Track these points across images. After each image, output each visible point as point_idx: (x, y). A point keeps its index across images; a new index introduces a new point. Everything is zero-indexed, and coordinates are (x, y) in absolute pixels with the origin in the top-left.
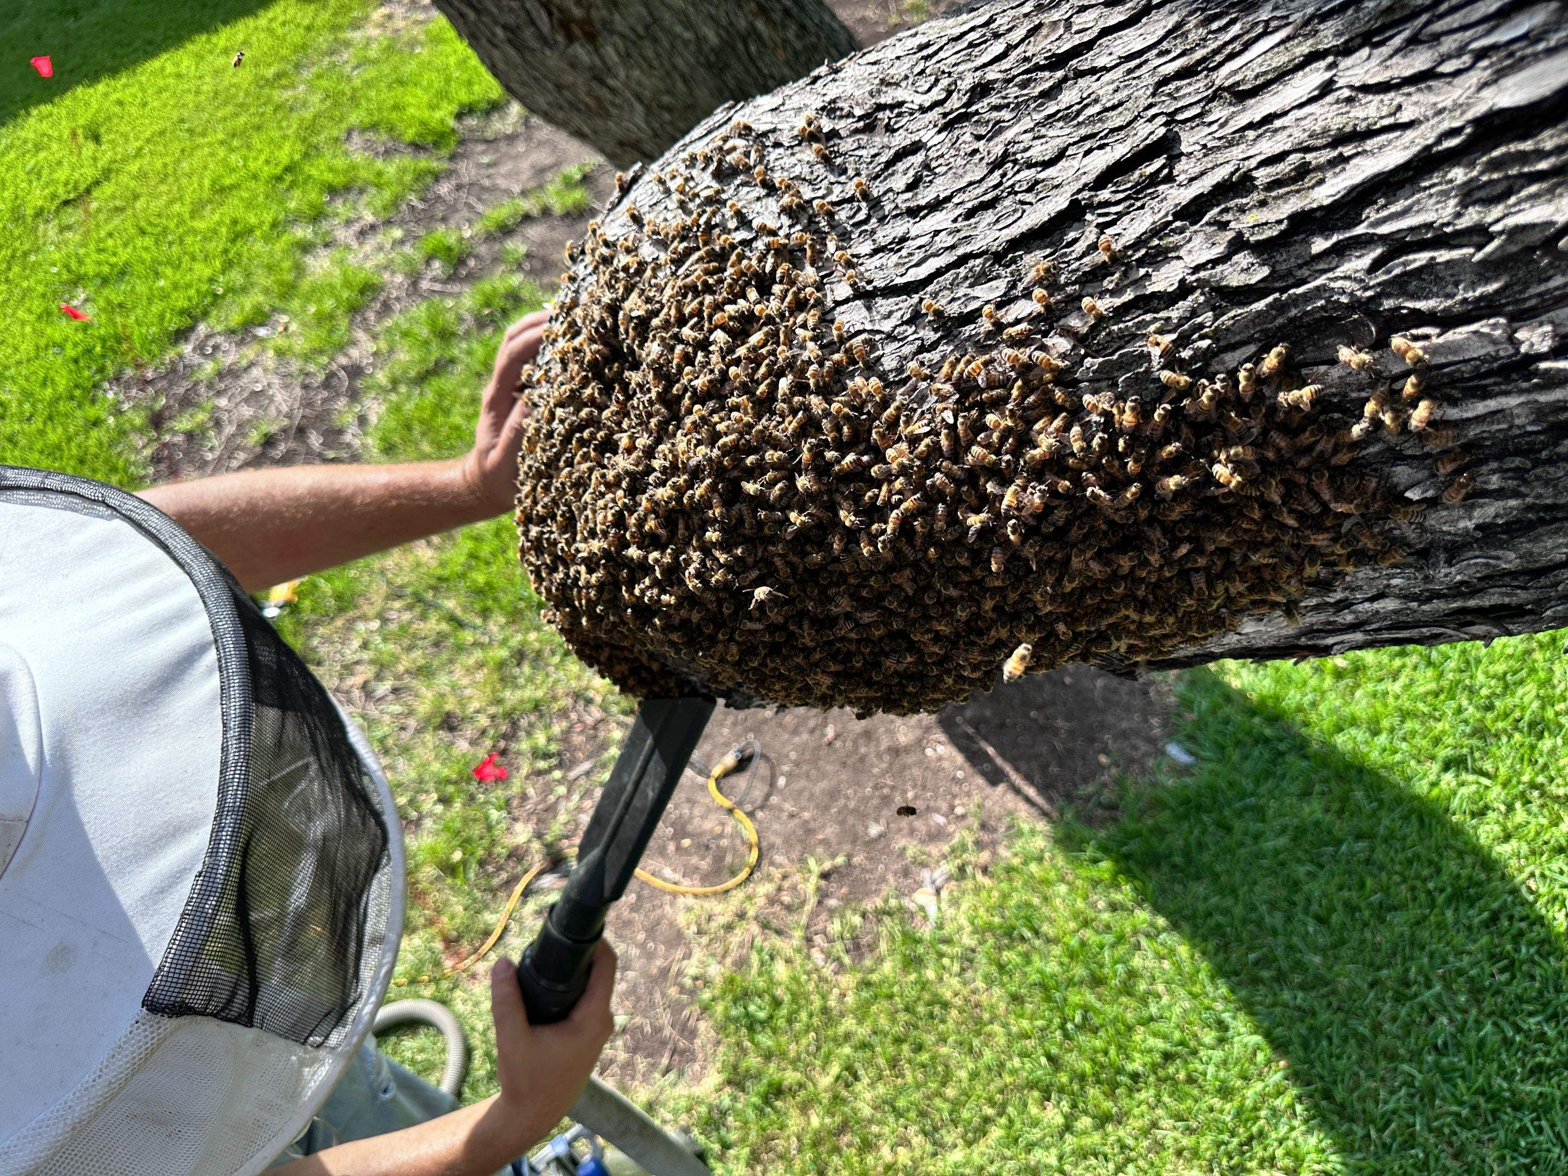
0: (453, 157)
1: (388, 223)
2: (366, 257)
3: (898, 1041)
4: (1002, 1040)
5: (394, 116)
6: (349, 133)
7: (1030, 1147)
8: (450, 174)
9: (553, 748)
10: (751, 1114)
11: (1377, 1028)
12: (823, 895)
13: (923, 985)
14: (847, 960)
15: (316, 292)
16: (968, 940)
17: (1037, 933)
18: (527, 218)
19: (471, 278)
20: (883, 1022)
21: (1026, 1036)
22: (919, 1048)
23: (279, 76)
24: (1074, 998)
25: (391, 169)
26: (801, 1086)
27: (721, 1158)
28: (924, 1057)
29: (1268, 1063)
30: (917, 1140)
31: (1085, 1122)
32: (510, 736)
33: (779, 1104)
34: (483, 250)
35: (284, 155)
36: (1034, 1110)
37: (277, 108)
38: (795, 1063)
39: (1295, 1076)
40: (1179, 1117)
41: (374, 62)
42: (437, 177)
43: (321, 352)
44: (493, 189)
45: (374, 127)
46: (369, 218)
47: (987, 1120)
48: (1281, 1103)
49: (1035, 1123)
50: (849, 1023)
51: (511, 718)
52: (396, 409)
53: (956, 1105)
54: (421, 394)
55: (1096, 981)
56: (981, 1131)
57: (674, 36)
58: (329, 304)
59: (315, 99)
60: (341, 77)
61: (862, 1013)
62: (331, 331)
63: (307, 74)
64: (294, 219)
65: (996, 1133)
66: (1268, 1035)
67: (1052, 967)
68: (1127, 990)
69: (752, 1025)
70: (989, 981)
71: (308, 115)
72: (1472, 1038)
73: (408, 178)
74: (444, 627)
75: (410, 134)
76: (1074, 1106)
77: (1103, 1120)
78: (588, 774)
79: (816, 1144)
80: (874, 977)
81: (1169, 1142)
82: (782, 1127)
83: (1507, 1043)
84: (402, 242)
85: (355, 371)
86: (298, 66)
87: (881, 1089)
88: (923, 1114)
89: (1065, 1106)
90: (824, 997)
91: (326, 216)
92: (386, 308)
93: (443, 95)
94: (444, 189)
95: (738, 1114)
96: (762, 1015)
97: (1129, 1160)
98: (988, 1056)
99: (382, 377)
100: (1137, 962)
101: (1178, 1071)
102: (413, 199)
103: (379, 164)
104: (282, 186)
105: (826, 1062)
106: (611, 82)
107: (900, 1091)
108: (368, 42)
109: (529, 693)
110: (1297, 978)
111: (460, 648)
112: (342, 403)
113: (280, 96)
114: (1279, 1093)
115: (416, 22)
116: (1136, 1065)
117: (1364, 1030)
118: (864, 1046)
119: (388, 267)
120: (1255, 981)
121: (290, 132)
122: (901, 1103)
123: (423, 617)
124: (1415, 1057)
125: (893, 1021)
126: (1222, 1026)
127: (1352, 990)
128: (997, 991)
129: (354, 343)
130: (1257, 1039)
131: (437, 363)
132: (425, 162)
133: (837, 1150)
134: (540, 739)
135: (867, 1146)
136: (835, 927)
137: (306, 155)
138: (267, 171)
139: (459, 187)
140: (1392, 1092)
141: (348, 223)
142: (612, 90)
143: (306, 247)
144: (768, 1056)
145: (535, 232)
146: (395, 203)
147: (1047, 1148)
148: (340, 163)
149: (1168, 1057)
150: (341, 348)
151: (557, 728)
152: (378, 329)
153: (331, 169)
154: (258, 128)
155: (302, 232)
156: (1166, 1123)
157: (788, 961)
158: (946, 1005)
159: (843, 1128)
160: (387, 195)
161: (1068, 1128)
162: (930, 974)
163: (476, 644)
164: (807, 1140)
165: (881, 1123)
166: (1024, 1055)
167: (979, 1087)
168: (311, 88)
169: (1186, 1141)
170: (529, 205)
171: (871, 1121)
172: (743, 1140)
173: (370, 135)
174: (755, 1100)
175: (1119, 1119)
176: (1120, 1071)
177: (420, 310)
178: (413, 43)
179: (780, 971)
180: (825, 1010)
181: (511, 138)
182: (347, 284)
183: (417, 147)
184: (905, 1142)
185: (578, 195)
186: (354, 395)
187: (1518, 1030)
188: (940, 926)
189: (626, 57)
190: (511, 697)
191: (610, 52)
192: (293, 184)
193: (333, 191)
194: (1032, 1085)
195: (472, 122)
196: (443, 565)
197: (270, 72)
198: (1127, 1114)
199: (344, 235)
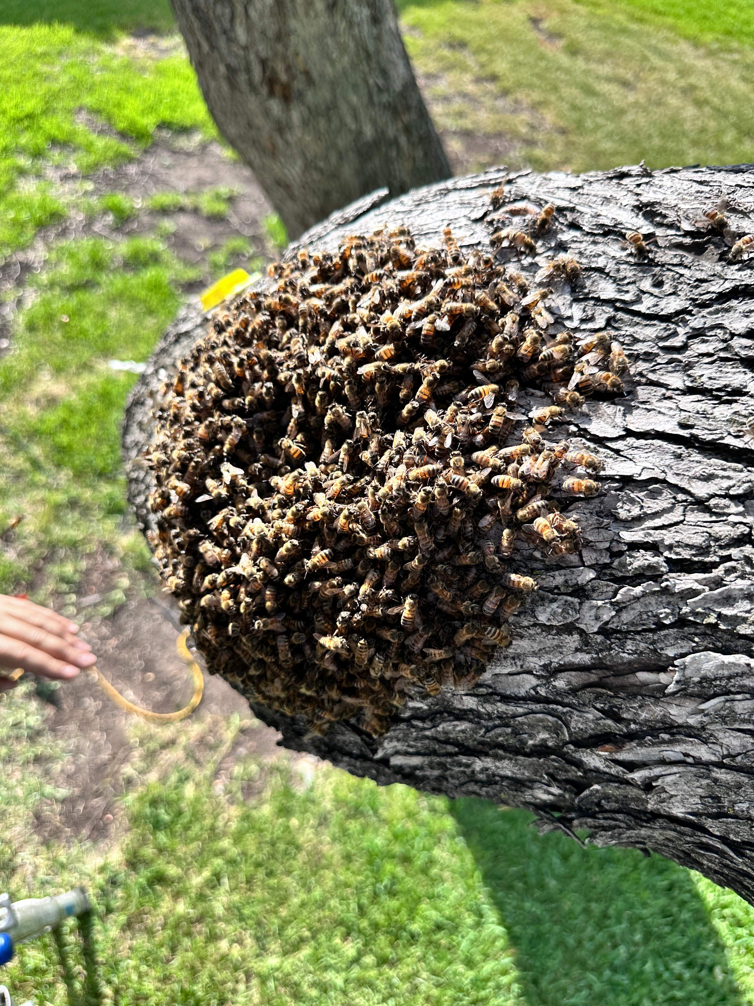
0: (146, 152)
1: (86, 177)
2: (64, 194)
3: (258, 865)
4: (330, 883)
5: (116, 110)
6: (81, 109)
7: (327, 968)
8: (140, 162)
9: (77, 578)
10: (136, 892)
11: (580, 943)
12: (236, 744)
13: (287, 828)
14: (239, 795)
15: (18, 204)
16: (328, 805)
17: (376, 811)
18: (182, 210)
19: (130, 234)
20: (252, 849)
21: (347, 885)
22: (270, 874)
23: (45, 55)
24: (389, 867)
25: (100, 143)
26: (180, 879)
27: (103, 919)
28: (273, 882)
29: (503, 950)
30: (249, 941)
31: (369, 959)
32: (49, 559)
33: (158, 888)
34: (145, 219)
35: (30, 106)
36: (337, 941)
37: (35, 75)
38: (178, 861)
39: (519, 964)
40: (434, 973)
41: (113, 71)
42: (131, 160)
43: (8, 245)
44: (166, 183)
45: (97, 112)
46: (73, 168)
47: (302, 940)
48: (505, 980)
49: (334, 951)
50: (225, 843)
51: (53, 547)
52: (46, 303)
53: (285, 924)
54: (68, 300)
55: (406, 860)
56: (296, 947)
57: (343, 123)
58: (24, 216)
59: (64, 80)
60: (87, 72)
61: (238, 838)
62: (20, 234)
63: (65, 61)
64: (21, 150)
65: (306, 951)
66: (509, 928)
67: (379, 841)
68: (425, 871)
69: (157, 825)
70: (334, 839)
71: (56, 86)
72: (636, 967)
73: (110, 154)
74: (28, 465)
75: (122, 125)
76: (366, 945)
77: (382, 961)
78: (95, 605)
79: (177, 926)
80: (254, 813)
81: (423, 988)
82: (155, 907)
83: (658, 976)
84: (92, 193)
85: (26, 267)
86: (60, 53)
87: (236, 898)
88: (259, 924)
89: (359, 943)
90: (216, 818)
91: (44, 158)
92: (64, 233)
93: (151, 109)
94: (132, 170)
95: (126, 887)
96: (166, 818)
97: (391, 996)
98: (317, 893)
99: (44, 278)
100: (437, 852)
101: (442, 938)
102: (109, 168)
103: (93, 137)
104: (19, 126)
105: (203, 865)
106: (289, 137)
107: (249, 902)
108: (115, 56)
109: (74, 533)
110: (537, 893)
111: (33, 485)
112: (9, 286)
113: (39, 67)
114: (505, 972)
115: (151, 58)
116: (415, 927)
117: (571, 941)
118: (232, 862)
119: (76, 206)
120: (510, 888)
121: (40, 93)
122: (246, 911)
123: (15, 453)
124: (598, 970)
125: (259, 849)
126: (480, 915)
127: (571, 912)
128: (338, 847)
129: (33, 249)
130: (500, 930)
131: (87, 282)
132: (125, 147)
133: (188, 934)
134: (69, 569)
135: (213, 937)
136: (237, 770)
137: (45, 112)
138: (12, 112)
139: (143, 173)
140: (579, 990)
141: (58, 167)
142: (287, 143)
143: (22, 172)
144: (161, 850)
145: (184, 220)
146: (96, 166)
147: (338, 972)
148: (66, 126)
149: (439, 927)
150: (23, 248)
151: (84, 564)
152: (54, 246)
153: (59, 127)
154: (18, 82)
155: (24, 161)
156: (425, 975)
157: (197, 785)
158: (298, 848)
159: (200, 919)
160: (92, 158)
161: (356, 961)
162: (294, 822)
163: (46, 486)
164: (171, 920)
165: (228, 922)
166: (343, 899)
167: (305, 913)
168: (64, 70)
169: (435, 992)
170: (186, 201)
171: (220, 919)
172: (123, 909)
173: (93, 117)
174: (142, 880)
175: (393, 964)
176: (403, 928)
177: (87, 243)
178: (143, 69)
179: (189, 791)
180: (213, 828)
181: (189, 155)
182: (42, 207)
183: (123, 135)
184: (240, 941)
185: (221, 207)
186: (20, 283)
187: (667, 969)
188: (312, 790)
189: (305, 123)
190: (58, 532)
191: (296, 116)
192: (27, 128)
193: (54, 142)
194: (341, 923)
195: (166, 134)
196: (42, 421)
197: (40, 50)
198: (399, 960)
199: (50, 173)
